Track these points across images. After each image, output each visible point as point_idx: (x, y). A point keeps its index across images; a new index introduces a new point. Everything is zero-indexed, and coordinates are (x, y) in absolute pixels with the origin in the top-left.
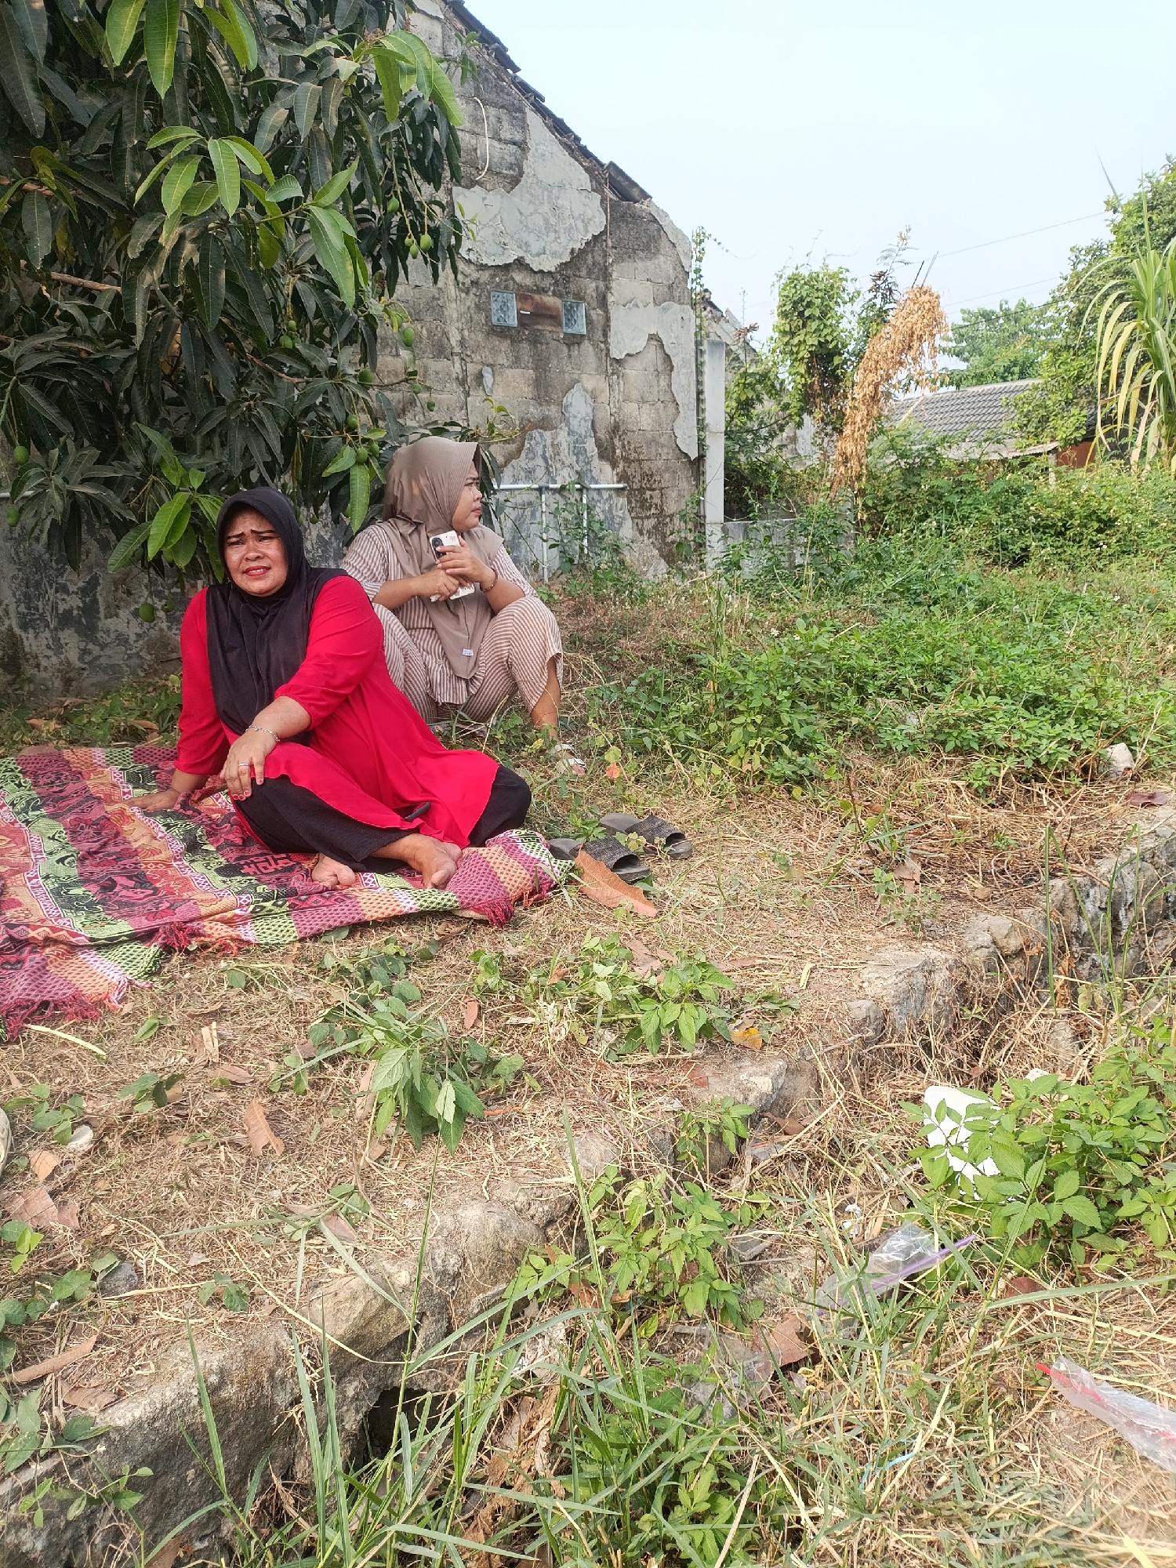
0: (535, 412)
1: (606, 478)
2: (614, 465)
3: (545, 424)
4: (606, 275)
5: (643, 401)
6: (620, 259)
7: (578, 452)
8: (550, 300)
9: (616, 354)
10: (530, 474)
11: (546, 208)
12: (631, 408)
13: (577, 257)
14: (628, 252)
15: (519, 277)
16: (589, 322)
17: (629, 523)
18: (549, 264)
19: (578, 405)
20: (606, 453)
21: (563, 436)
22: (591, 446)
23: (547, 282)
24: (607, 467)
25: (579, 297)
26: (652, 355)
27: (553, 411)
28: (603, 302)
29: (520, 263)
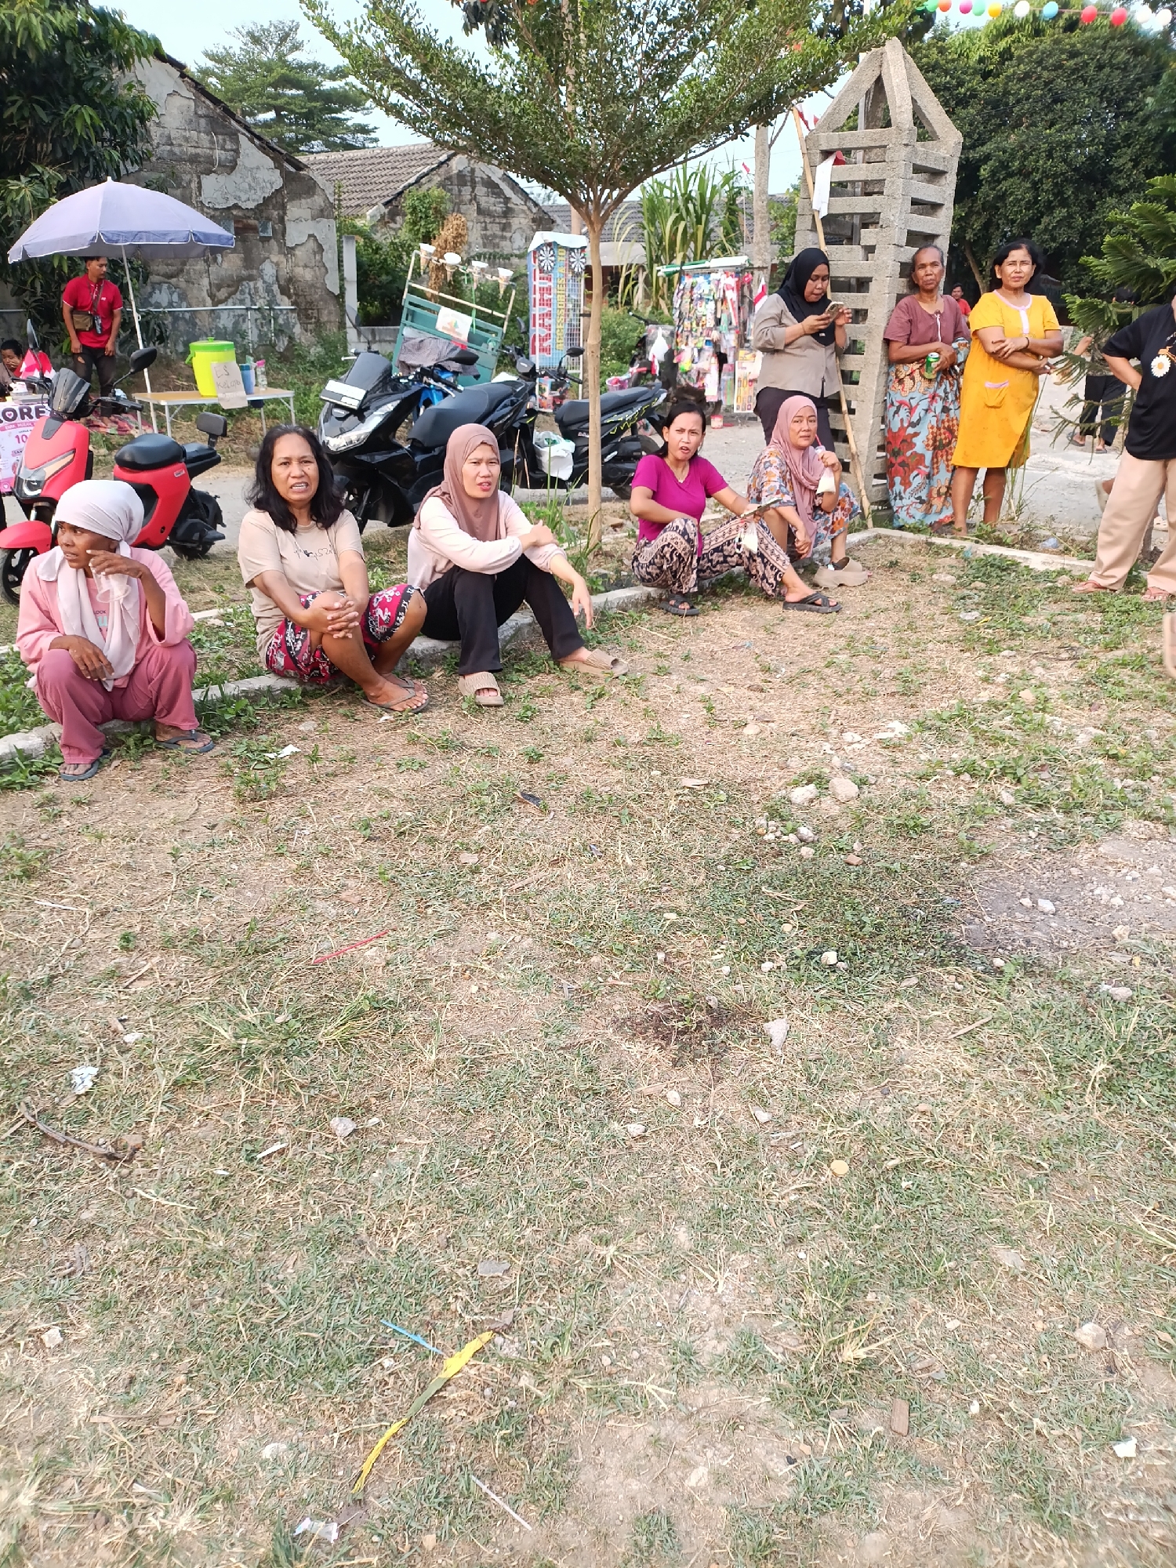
0: (244, 273)
1: (285, 304)
2: (289, 297)
3: (250, 278)
4: (283, 207)
5: (306, 266)
6: (291, 199)
7: (269, 290)
8: (252, 222)
9: (289, 244)
10: (242, 302)
11: (250, 179)
12: (299, 271)
13: (267, 201)
14: (296, 196)
15: (235, 212)
16: (274, 230)
17: (298, 326)
18: (251, 205)
19: (268, 270)
20: (284, 291)
21: (260, 284)
22: (275, 288)
23: (250, 214)
24: (285, 298)
25: (269, 219)
26: (311, 244)
27: (255, 272)
28: (282, 220)
29: (236, 206)
